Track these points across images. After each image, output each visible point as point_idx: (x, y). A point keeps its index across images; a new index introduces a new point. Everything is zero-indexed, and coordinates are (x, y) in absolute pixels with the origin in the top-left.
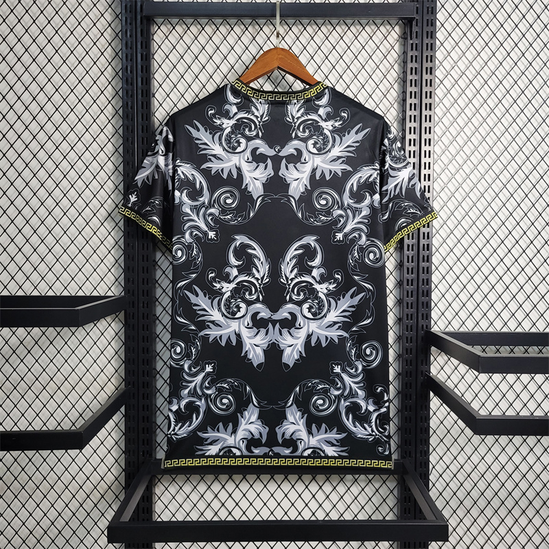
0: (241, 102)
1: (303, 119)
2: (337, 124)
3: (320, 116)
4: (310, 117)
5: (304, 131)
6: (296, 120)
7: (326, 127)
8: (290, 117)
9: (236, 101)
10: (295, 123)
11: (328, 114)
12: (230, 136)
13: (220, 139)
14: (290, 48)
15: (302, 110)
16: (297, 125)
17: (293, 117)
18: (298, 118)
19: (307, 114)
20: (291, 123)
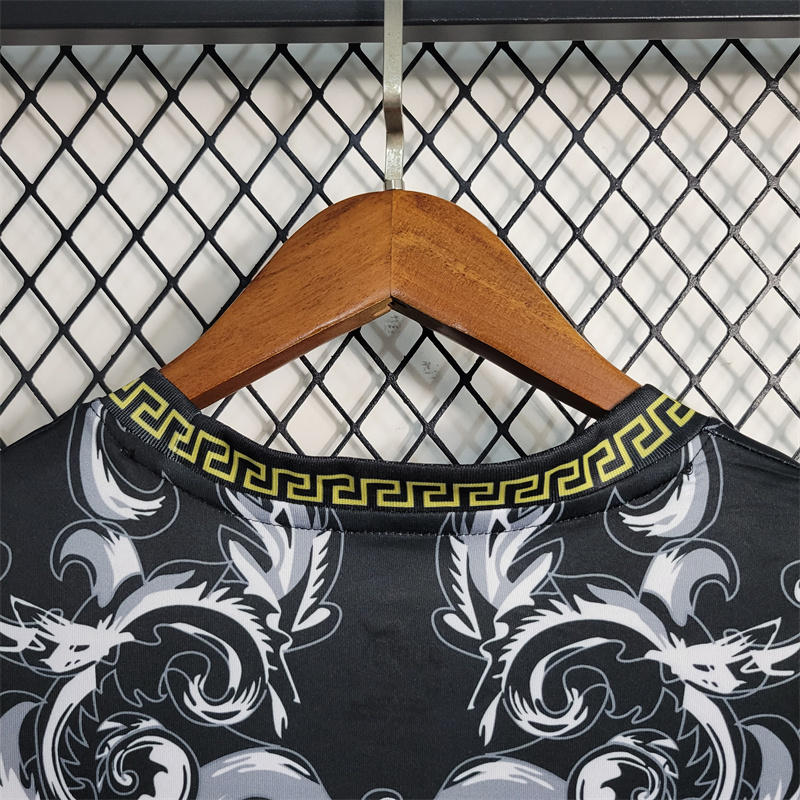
0: (161, 515)
1: (547, 620)
2: (766, 659)
3: (653, 603)
4: (590, 611)
5: (554, 701)
6: (501, 630)
7: (698, 677)
8: (468, 609)
9: (129, 507)
10: (497, 649)
11: (706, 594)
12: (91, 729)
13: (28, 742)
14: (465, 187)
15: (542, 568)
16: (509, 658)
17: (485, 610)
18: (516, 618)
19: (574, 591)
20: (473, 645)
